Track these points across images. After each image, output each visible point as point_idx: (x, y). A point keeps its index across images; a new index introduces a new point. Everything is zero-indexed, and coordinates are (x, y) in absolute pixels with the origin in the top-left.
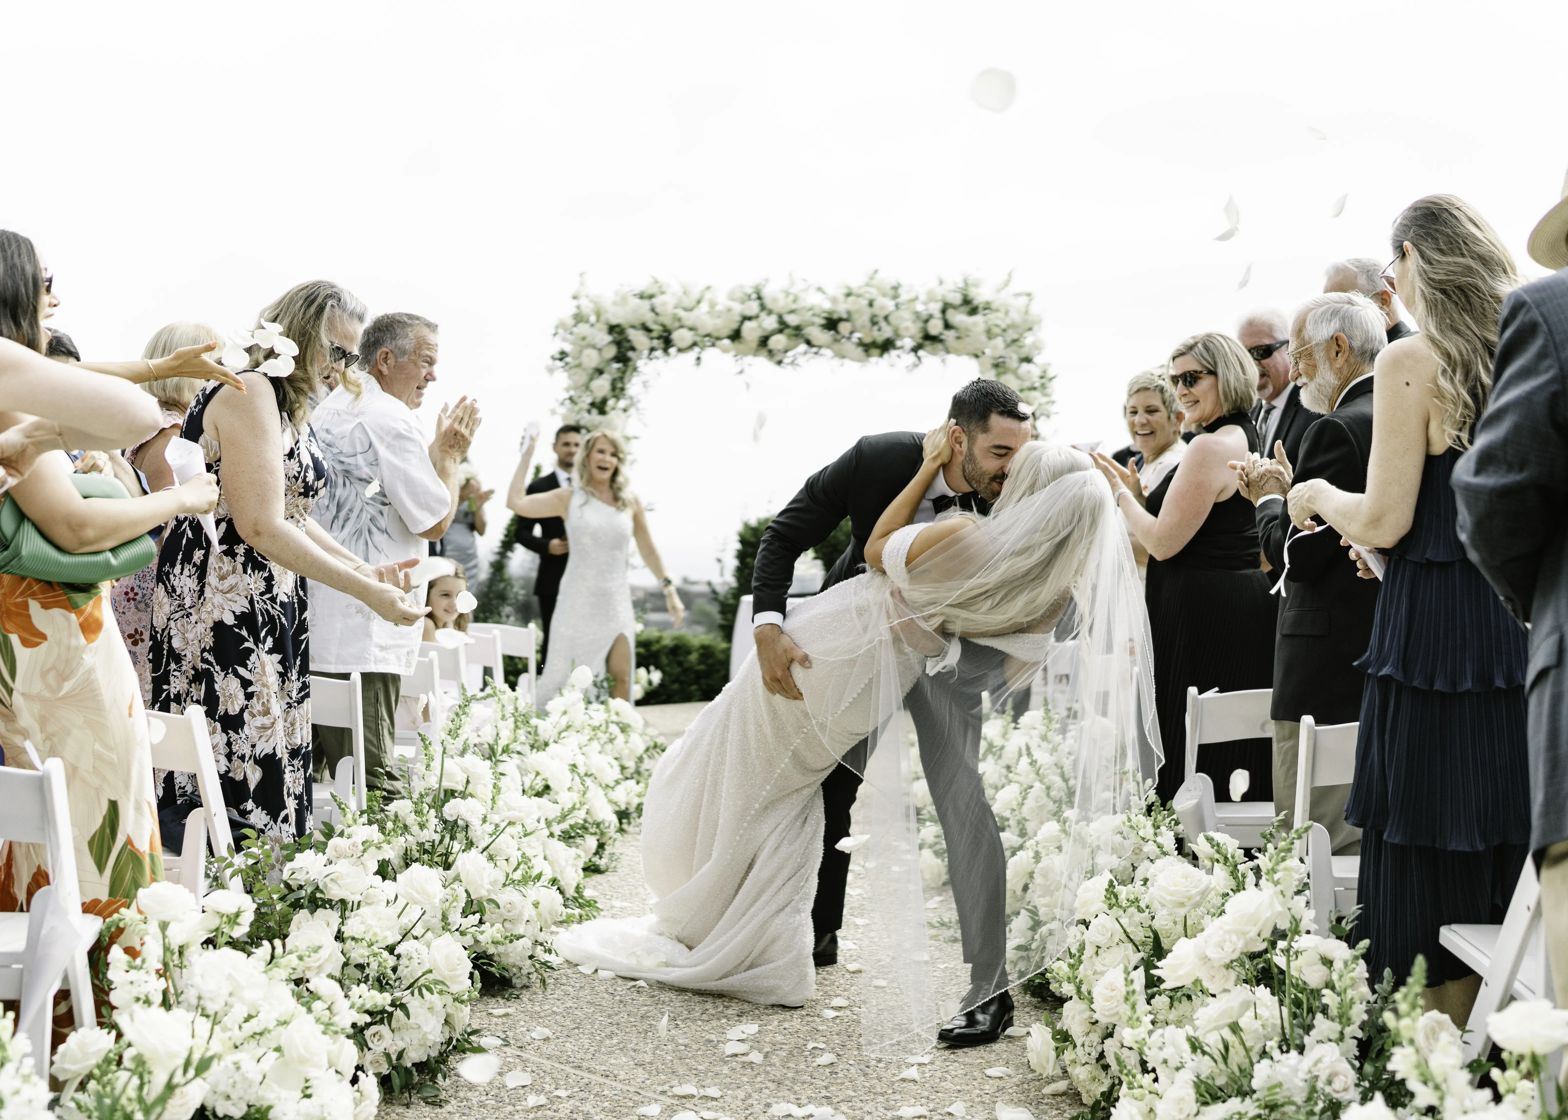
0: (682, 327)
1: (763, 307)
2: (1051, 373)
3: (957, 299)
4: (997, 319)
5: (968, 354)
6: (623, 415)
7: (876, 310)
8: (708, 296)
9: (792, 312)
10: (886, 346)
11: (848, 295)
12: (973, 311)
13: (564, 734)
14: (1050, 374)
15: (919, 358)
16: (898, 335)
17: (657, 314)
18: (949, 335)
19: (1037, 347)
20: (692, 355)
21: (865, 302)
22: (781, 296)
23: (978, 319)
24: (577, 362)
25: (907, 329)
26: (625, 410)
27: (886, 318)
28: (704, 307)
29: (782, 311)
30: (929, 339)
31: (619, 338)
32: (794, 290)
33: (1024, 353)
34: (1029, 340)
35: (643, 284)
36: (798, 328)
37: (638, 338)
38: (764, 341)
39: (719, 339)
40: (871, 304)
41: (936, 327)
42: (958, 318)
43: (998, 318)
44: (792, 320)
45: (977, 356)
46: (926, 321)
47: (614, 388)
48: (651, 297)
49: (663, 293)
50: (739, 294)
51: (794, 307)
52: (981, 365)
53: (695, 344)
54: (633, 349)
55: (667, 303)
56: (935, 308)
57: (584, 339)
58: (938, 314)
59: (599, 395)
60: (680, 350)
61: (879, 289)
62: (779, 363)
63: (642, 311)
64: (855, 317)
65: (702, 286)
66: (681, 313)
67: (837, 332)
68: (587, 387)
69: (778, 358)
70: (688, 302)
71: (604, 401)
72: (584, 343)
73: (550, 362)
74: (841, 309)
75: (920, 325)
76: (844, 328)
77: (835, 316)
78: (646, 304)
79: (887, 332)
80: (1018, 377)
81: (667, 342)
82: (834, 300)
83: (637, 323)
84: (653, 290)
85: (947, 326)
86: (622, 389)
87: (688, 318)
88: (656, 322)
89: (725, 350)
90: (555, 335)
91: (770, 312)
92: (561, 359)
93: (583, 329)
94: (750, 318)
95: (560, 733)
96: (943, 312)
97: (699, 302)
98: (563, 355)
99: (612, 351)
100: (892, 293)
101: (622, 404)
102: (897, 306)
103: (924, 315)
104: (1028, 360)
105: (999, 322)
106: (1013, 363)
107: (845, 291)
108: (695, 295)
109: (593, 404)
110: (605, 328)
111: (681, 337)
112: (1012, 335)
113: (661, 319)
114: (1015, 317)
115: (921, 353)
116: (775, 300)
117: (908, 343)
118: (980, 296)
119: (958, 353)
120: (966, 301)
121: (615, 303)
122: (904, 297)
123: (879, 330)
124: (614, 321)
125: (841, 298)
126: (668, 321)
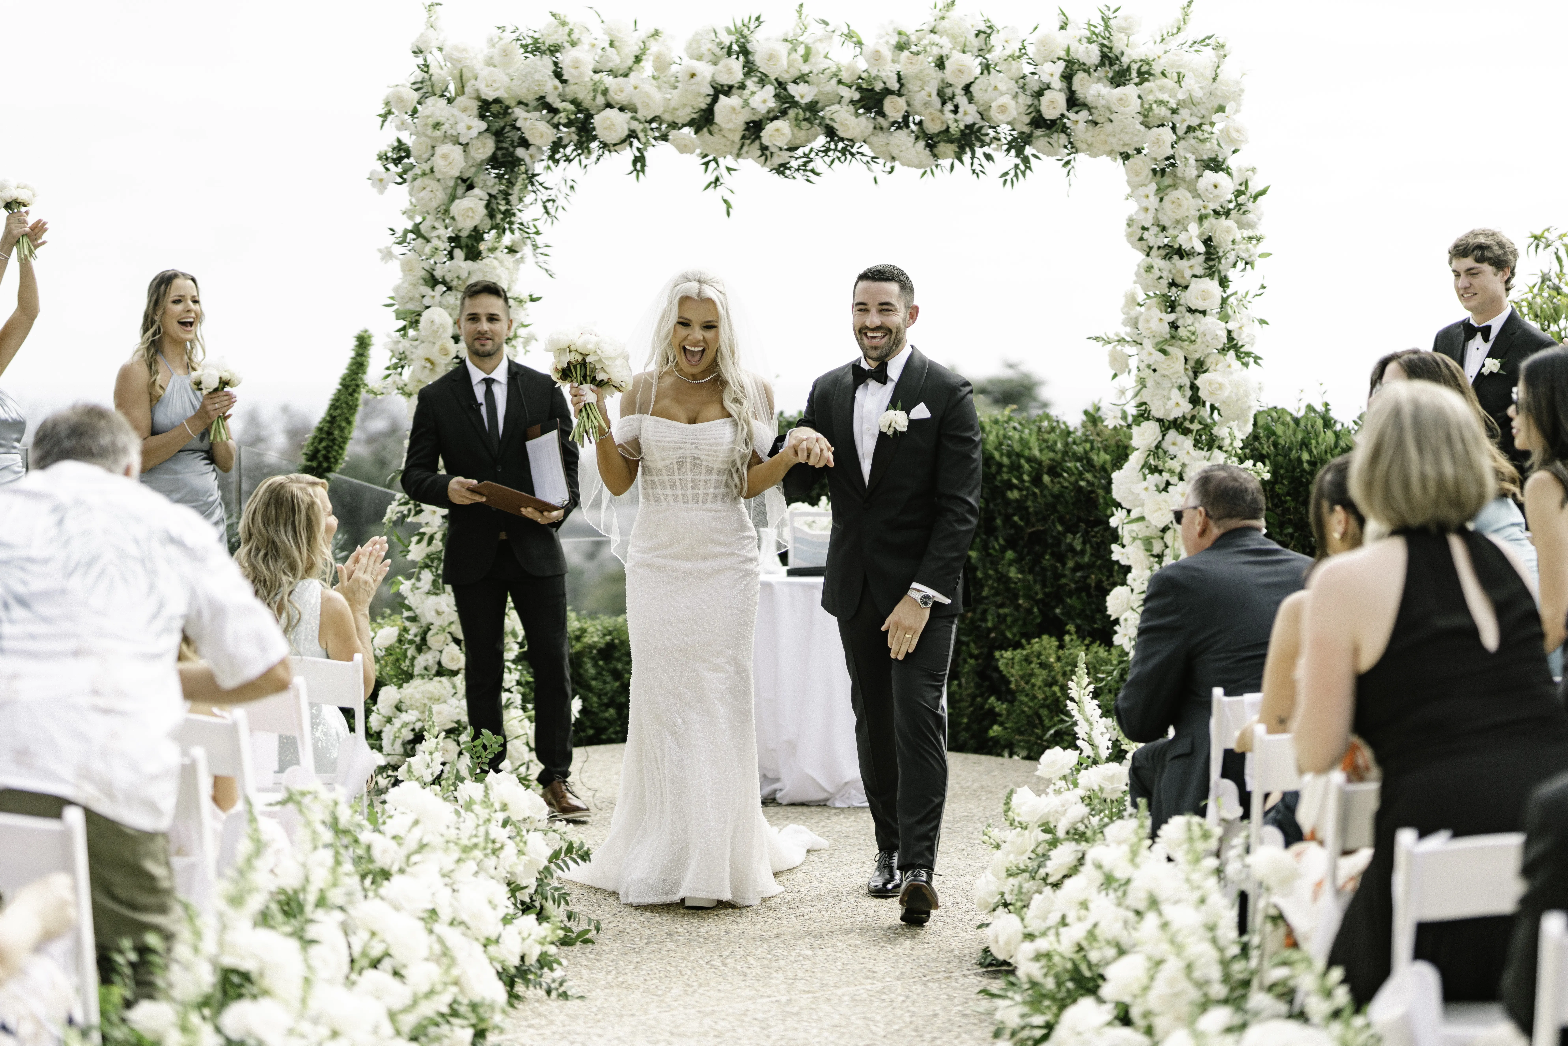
0: (609, 105)
1: (750, 69)
3: (1091, 54)
4: (1161, 93)
5: (1110, 153)
6: (509, 259)
7: (949, 74)
8: (654, 47)
9: (801, 79)
10: (967, 139)
11: (901, 47)
12: (1119, 79)
13: (415, 858)
14: (1255, 187)
15: (1026, 161)
16: (987, 119)
17: (564, 82)
18: (1077, 120)
19: (1233, 142)
20: (628, 154)
21: (929, 61)
22: (783, 50)
23: (1130, 91)
24: (426, 167)
25: (1003, 109)
26: (512, 250)
27: (967, 89)
28: (648, 67)
29: (785, 77)
30: (1042, 126)
31: (499, 123)
32: (805, 38)
33: (1207, 151)
34: (1218, 128)
35: (538, 27)
36: (813, 108)
37: (532, 124)
38: (754, 129)
39: (674, 125)
40: (940, 64)
41: (1054, 105)
42: (1093, 89)
43: (1162, 89)
44: (802, 93)
45: (1126, 157)
46: (1039, 94)
47: (491, 214)
48: (554, 50)
49: (573, 44)
50: (707, 46)
51: (805, 69)
52: (1132, 174)
53: (632, 135)
54: (525, 143)
55: (582, 63)
56: (1052, 72)
57: (437, 125)
58: (1057, 83)
59: (466, 226)
60: (605, 146)
61: (953, 38)
62: (781, 169)
63: (538, 77)
64: (912, 86)
65: (644, 30)
66: (608, 81)
67: (881, 113)
68: (445, 212)
69: (777, 161)
70: (620, 61)
71: (477, 235)
72: (438, 133)
73: (378, 166)
74: (888, 75)
75: (1025, 100)
76: (894, 107)
77: (878, 87)
78: (545, 64)
79: (969, 115)
80: (1197, 195)
81: (584, 132)
82: (877, 57)
83: (531, 98)
84: (557, 37)
85: (1073, 102)
86: (508, 214)
87: (620, 90)
88: (563, 98)
89: (683, 149)
90: (385, 116)
91: (763, 81)
92: (397, 161)
93: (435, 107)
94: (727, 91)
95: (408, 857)
96: (1067, 77)
97: (638, 59)
98: (401, 152)
99: (488, 147)
100: (977, 43)
101: (507, 239)
102: (986, 68)
103: (1034, 84)
104: (1215, 165)
105: (1165, 97)
107: (894, 40)
108: (631, 48)
109: (455, 240)
110: (475, 105)
111: (608, 123)
112: (1186, 118)
113: (571, 91)
114: (1195, 86)
115: (1029, 151)
116: (771, 57)
117: (1006, 133)
118: (1132, 48)
119: (1093, 151)
120: (1108, 58)
121: (490, 63)
122: (999, 50)
123: (956, 111)
124: (490, 95)
125: (887, 53)
126: (585, 96)
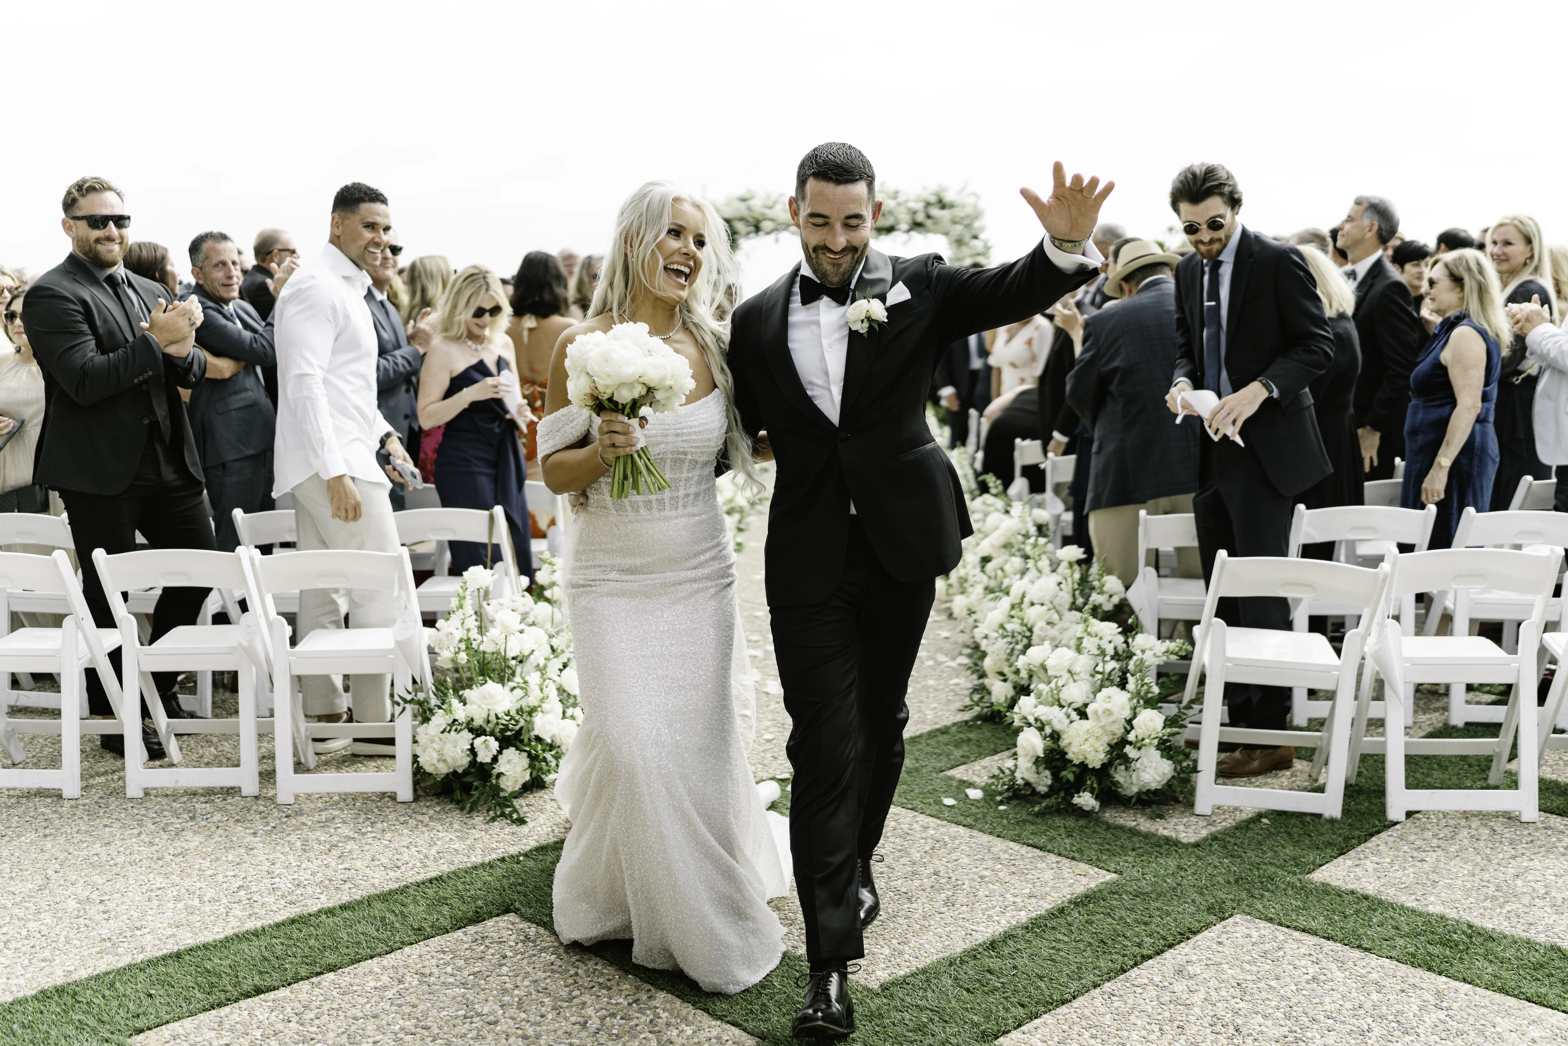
0: (766, 219)
2: (990, 244)
3: (933, 199)
4: (958, 212)
5: (941, 233)
10: (890, 229)
12: (944, 207)
16: (898, 222)
17: (751, 211)
18: (929, 223)
19: (982, 229)
20: (772, 237)
23: (946, 212)
25: (903, 218)
27: (890, 213)
30: (916, 225)
33: (974, 232)
34: (977, 224)
35: (741, 192)
37: (740, 226)
41: (920, 218)
42: (935, 212)
45: (945, 234)
46: (915, 214)
48: (746, 200)
49: (754, 198)
53: (774, 230)
54: (739, 233)
55: (757, 204)
56: (919, 206)
58: (922, 210)
60: (765, 234)
63: (740, 209)
66: (767, 211)
70: (770, 203)
75: (911, 216)
78: (744, 205)
79: (891, 221)
81: (757, 229)
83: (740, 216)
84: (747, 196)
85: (929, 217)
87: (770, 213)
88: (750, 216)
96: (925, 208)
102: (897, 205)
103: (914, 210)
104: (975, 237)
105: (959, 214)
106: (967, 238)
111: (766, 225)
112: (967, 222)
113: (753, 214)
114: (969, 211)
117: (904, 226)
118: (949, 197)
119: (935, 232)
120: (940, 201)
121: (727, 204)
122: (901, 199)
126: (757, 215)
